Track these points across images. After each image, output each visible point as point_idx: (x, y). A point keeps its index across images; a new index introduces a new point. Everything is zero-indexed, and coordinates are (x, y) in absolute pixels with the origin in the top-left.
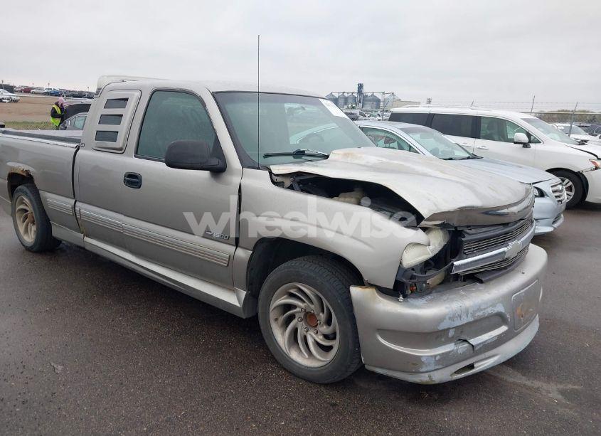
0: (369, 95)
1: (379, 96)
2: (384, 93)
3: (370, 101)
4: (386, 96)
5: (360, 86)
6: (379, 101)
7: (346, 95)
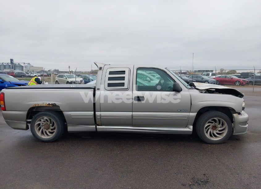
0: (17, 64)
1: (22, 65)
2: (24, 63)
3: (18, 67)
4: (26, 65)
5: (12, 60)
6: (23, 67)
7: (4, 64)
